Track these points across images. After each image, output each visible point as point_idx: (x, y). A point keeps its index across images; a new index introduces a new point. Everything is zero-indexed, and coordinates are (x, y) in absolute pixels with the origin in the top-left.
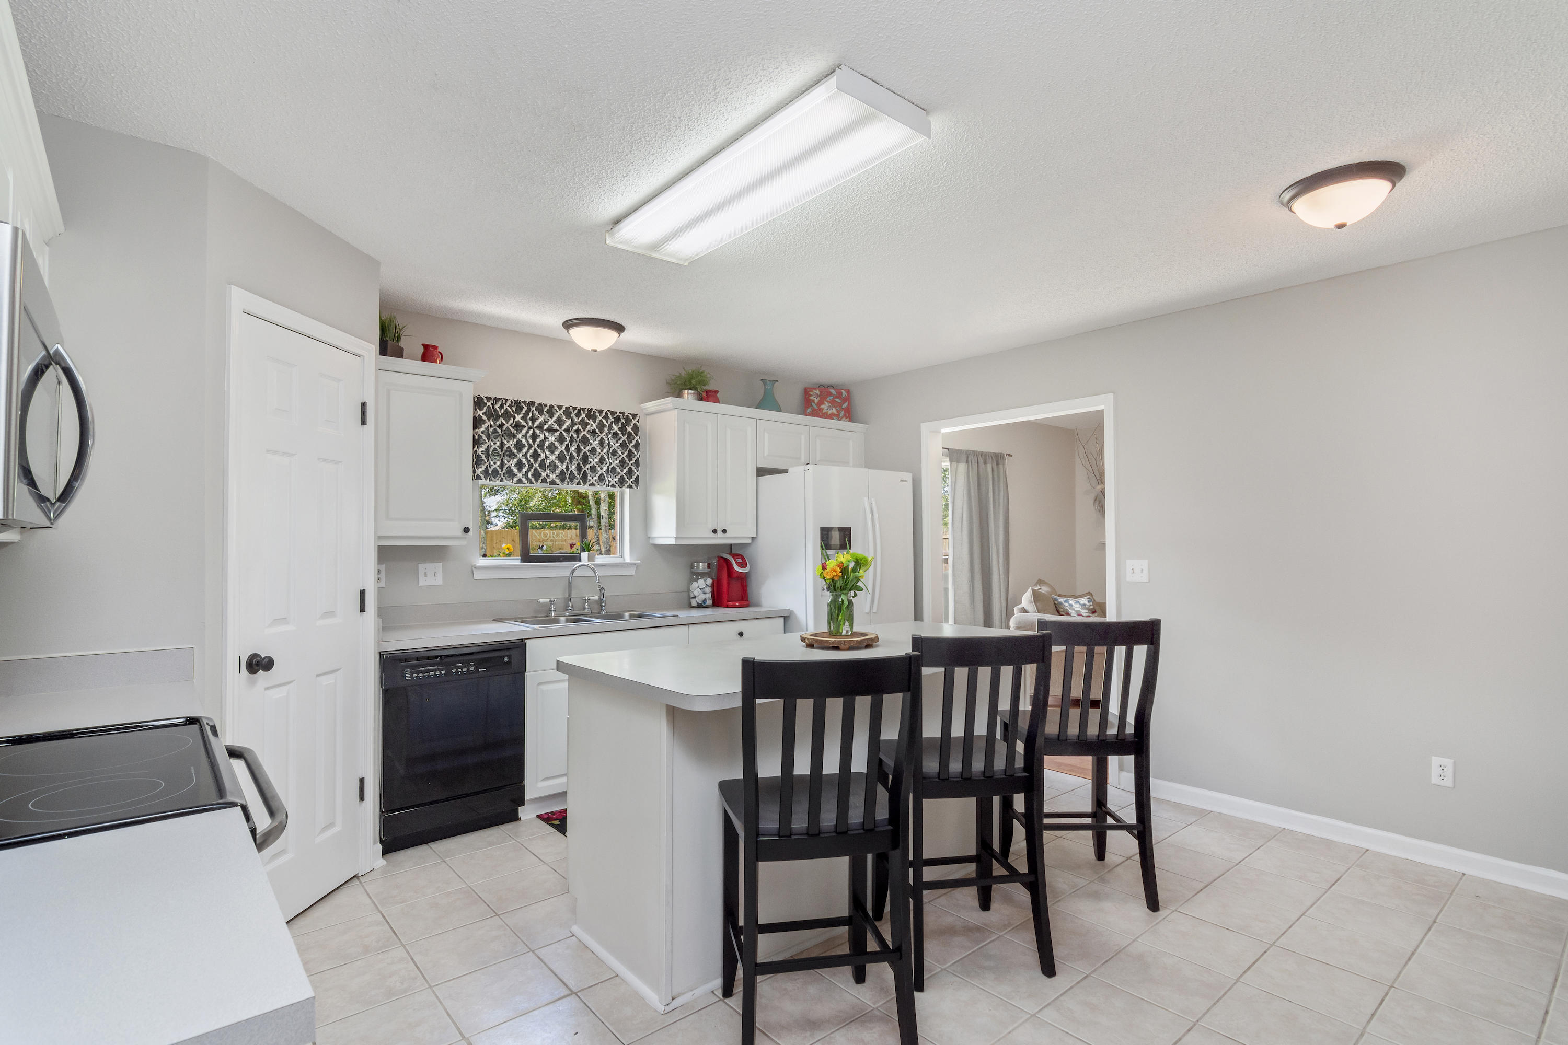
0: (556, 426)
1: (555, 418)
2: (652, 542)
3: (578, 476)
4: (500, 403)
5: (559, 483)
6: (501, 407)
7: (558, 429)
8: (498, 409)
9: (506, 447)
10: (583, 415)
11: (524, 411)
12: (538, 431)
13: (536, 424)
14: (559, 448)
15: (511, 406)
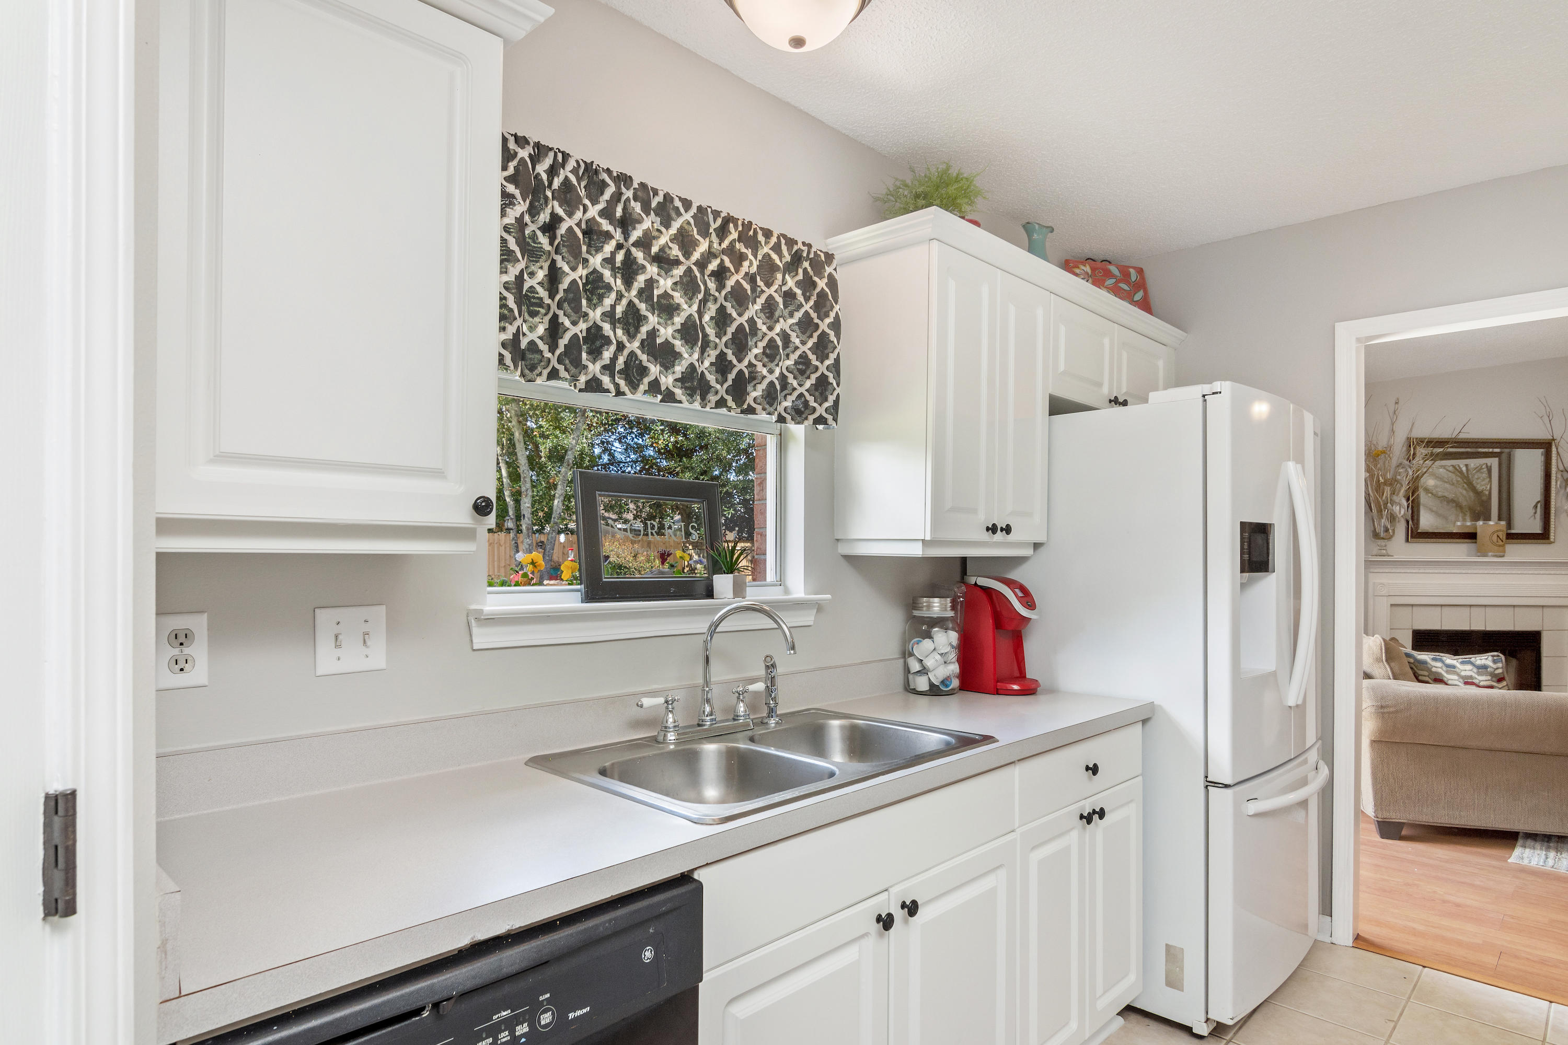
0: (675, 251)
1: (673, 231)
2: (844, 549)
3: (718, 387)
4: (548, 162)
5: (683, 398)
6: (552, 171)
7: (682, 259)
8: (544, 177)
9: (564, 285)
10: (734, 235)
11: (607, 195)
12: (639, 255)
13: (636, 234)
14: (685, 306)
15: (575, 171)
